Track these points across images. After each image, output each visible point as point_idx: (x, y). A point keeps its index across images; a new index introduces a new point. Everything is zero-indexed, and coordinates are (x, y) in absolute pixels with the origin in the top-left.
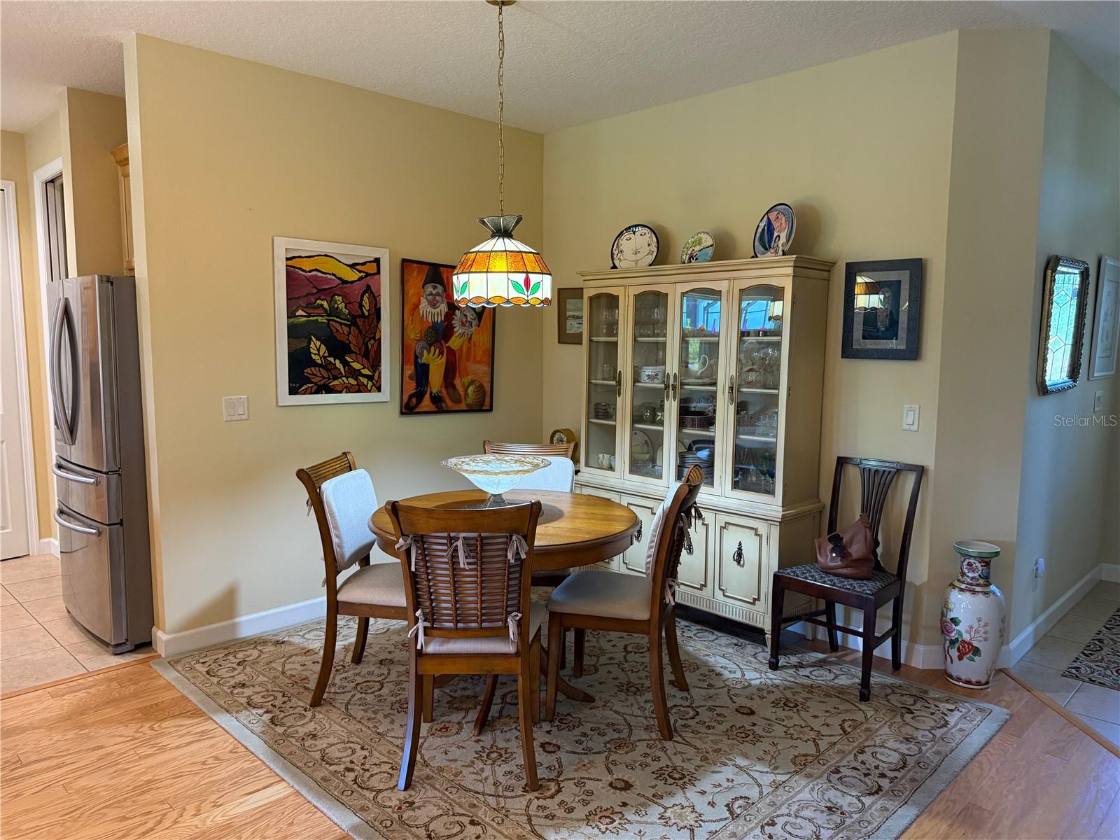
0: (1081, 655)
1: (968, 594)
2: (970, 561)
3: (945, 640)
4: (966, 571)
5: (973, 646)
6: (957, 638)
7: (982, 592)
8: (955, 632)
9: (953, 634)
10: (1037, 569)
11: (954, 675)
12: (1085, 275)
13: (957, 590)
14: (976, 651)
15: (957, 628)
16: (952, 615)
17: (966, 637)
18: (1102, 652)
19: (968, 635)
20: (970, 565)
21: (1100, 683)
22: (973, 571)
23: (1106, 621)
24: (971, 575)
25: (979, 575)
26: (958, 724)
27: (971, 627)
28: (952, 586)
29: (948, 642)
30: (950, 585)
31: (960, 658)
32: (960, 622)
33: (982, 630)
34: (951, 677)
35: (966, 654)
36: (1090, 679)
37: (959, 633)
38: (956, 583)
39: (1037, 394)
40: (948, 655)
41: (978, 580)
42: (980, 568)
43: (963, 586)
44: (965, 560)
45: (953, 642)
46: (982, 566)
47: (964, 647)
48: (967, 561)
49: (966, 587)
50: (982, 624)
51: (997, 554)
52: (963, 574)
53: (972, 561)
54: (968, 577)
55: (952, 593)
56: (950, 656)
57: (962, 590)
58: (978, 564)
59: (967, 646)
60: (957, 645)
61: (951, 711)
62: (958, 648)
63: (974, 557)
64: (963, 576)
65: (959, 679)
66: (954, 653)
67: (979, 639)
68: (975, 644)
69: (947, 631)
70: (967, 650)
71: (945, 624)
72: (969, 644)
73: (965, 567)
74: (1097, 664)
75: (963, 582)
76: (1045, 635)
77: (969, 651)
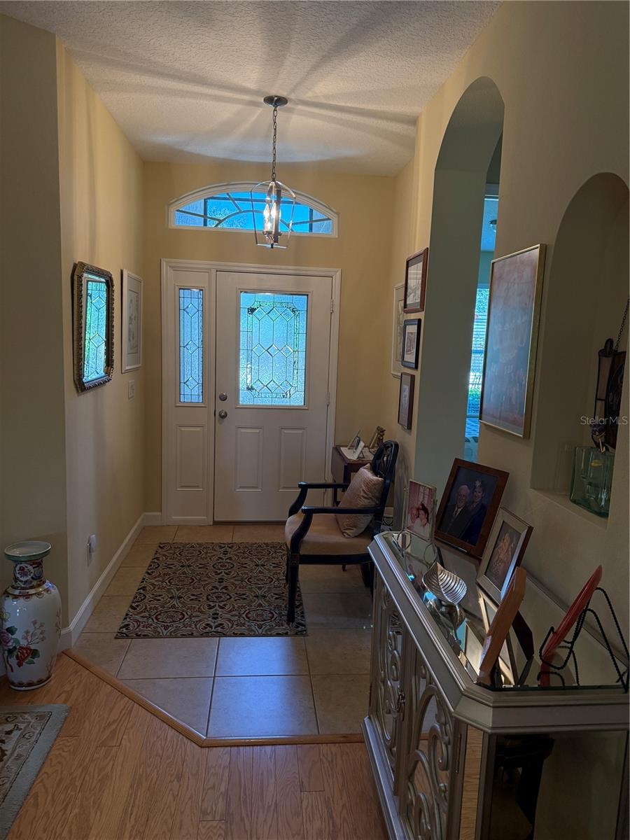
0: (130, 609)
1: (22, 600)
2: (22, 565)
3: (4, 650)
4: (18, 576)
5: (31, 650)
6: (15, 647)
7: (35, 594)
8: (12, 641)
9: (10, 644)
10: (90, 545)
11: (16, 682)
12: (109, 284)
13: (11, 597)
14: (35, 653)
15: (13, 637)
16: (8, 625)
17: (23, 643)
18: (146, 601)
19: (26, 641)
20: (22, 569)
21: (144, 635)
22: (26, 575)
23: (148, 566)
24: (24, 579)
25: (32, 578)
26: (16, 749)
27: (27, 632)
28: (7, 594)
29: (6, 652)
30: (4, 594)
31: (20, 665)
32: (16, 629)
33: (38, 632)
34: (13, 684)
35: (26, 658)
36: (137, 635)
37: (16, 641)
38: (10, 590)
39: (75, 392)
40: (8, 666)
41: (31, 582)
42: (32, 571)
43: (17, 592)
44: (17, 565)
45: (10, 652)
46: (34, 568)
47: (22, 653)
48: (19, 566)
49: (20, 592)
50: (37, 626)
51: (47, 553)
52: (16, 579)
53: (23, 565)
54: (21, 581)
55: (6, 602)
56: (10, 665)
57: (16, 597)
58: (29, 566)
59: (25, 651)
60: (15, 653)
61: (9, 733)
62: (17, 656)
63: (25, 561)
64: (16, 582)
65: (21, 685)
66: (13, 661)
67: (36, 641)
68: (33, 647)
69: (5, 642)
70: (26, 655)
71: (2, 635)
72: (27, 649)
73: (17, 572)
74: (142, 615)
75: (17, 588)
76: (103, 596)
77: (28, 655)
